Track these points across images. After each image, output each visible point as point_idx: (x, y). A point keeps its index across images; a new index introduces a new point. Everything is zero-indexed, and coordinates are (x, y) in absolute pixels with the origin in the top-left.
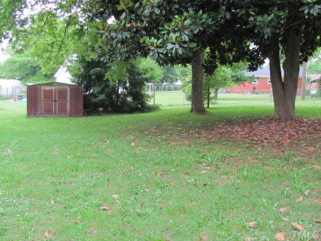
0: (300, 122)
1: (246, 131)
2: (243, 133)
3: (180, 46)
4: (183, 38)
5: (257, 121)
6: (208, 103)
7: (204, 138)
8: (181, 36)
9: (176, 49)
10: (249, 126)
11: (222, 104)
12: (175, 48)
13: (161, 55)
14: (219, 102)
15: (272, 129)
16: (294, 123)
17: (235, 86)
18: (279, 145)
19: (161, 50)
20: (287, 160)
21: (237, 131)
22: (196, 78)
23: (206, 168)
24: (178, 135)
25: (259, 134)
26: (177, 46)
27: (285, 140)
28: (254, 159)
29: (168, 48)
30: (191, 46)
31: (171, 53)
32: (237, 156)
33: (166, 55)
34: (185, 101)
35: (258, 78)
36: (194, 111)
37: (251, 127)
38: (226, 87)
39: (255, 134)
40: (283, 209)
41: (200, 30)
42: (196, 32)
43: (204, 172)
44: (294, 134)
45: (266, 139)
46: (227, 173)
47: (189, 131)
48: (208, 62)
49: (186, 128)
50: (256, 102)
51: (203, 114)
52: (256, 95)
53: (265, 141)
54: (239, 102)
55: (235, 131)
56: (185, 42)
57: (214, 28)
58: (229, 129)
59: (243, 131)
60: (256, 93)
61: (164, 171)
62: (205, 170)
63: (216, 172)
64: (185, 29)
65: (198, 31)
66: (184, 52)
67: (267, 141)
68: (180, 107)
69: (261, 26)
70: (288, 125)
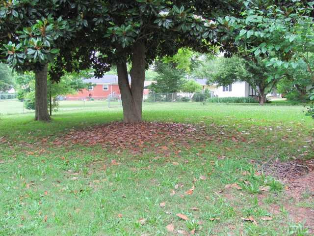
0: (148, 124)
1: (100, 136)
2: (97, 138)
3: (42, 52)
4: (45, 43)
5: (107, 125)
6: (51, 111)
7: (61, 146)
8: (42, 41)
9: (38, 54)
10: (101, 131)
11: (63, 111)
12: (36, 53)
13: (20, 61)
14: (60, 109)
15: (124, 132)
16: (143, 126)
17: (76, 93)
18: (135, 147)
19: (21, 56)
20: (148, 159)
21: (90, 137)
22: (40, 85)
23: (75, 174)
24: (31, 144)
25: (113, 138)
26: (39, 52)
27: (139, 142)
28: (117, 162)
29: (28, 53)
30: (53, 52)
31: (33, 59)
32: (101, 160)
33: (26, 61)
34: (25, 109)
35: (95, 85)
36: (38, 119)
37: (103, 132)
38: (67, 94)
39: (109, 138)
40: (163, 204)
41: (60, 36)
42: (55, 38)
43: (75, 178)
44: (146, 135)
45: (121, 142)
46: (97, 178)
47: (41, 139)
48: (54, 70)
49: (38, 137)
50: (97, 107)
51: (49, 122)
52: (92, 101)
53: (121, 144)
54: (80, 108)
55: (89, 136)
56: (47, 48)
57: (71, 35)
58: (82, 135)
59: (97, 136)
60: (92, 100)
61: (32, 182)
62: (75, 176)
63: (86, 177)
64: (47, 34)
65: (58, 37)
66: (46, 58)
67: (122, 144)
68: (20, 116)
69: (119, 36)
70: (137, 128)
